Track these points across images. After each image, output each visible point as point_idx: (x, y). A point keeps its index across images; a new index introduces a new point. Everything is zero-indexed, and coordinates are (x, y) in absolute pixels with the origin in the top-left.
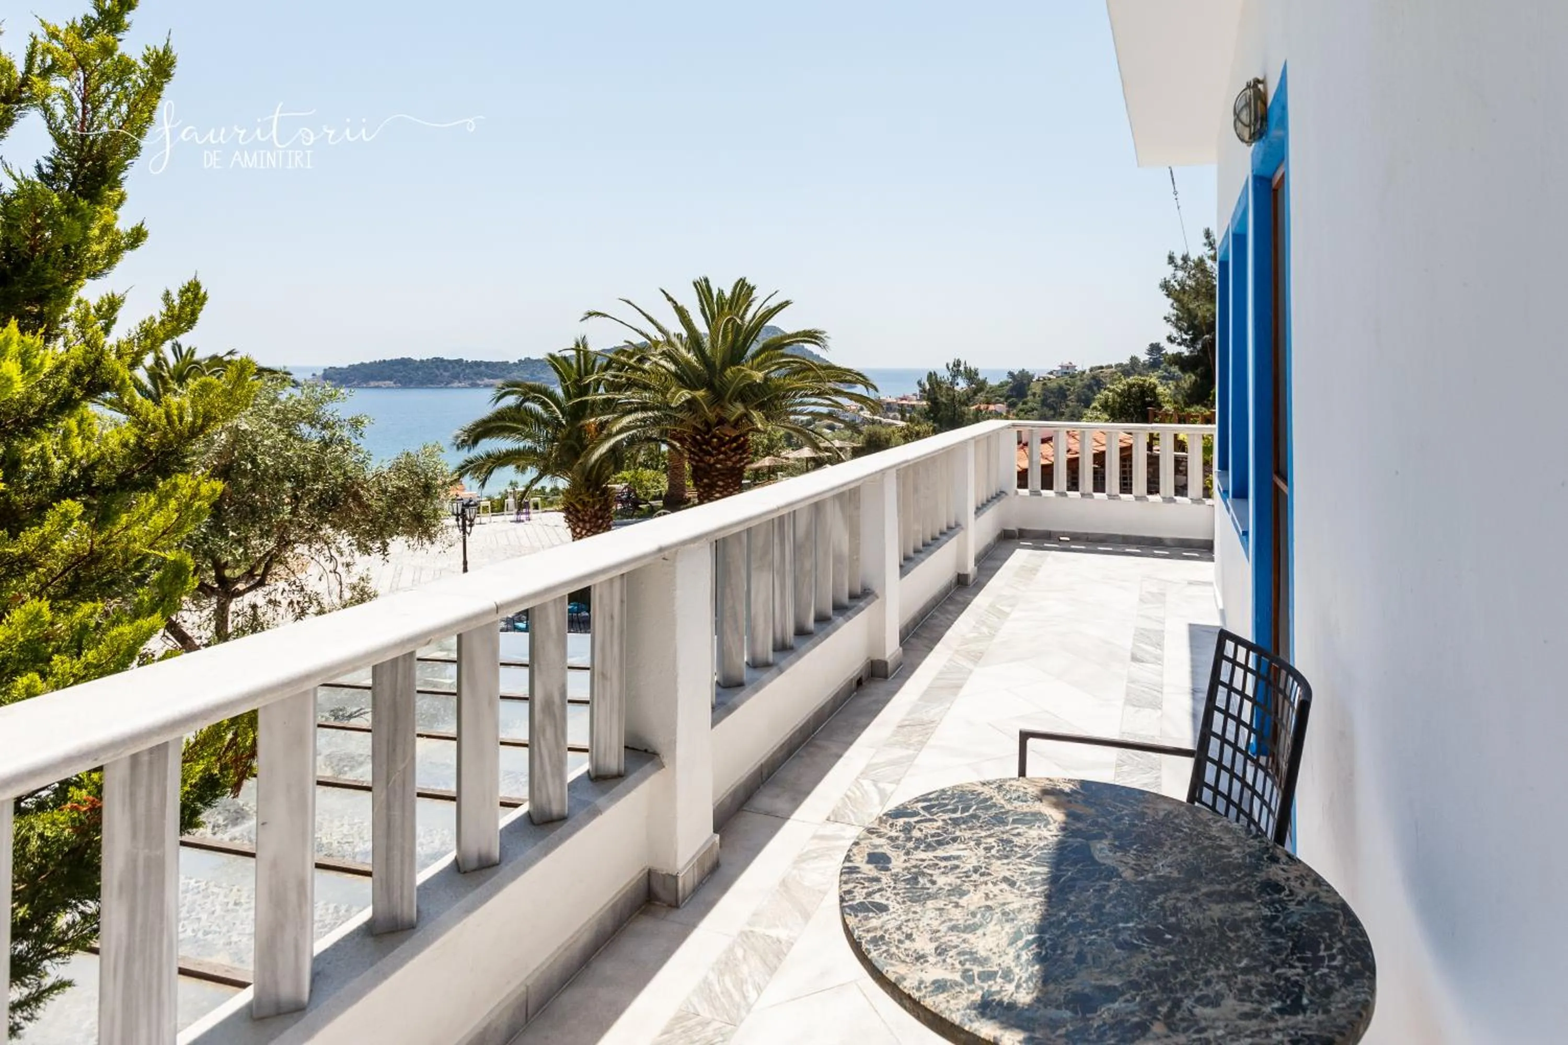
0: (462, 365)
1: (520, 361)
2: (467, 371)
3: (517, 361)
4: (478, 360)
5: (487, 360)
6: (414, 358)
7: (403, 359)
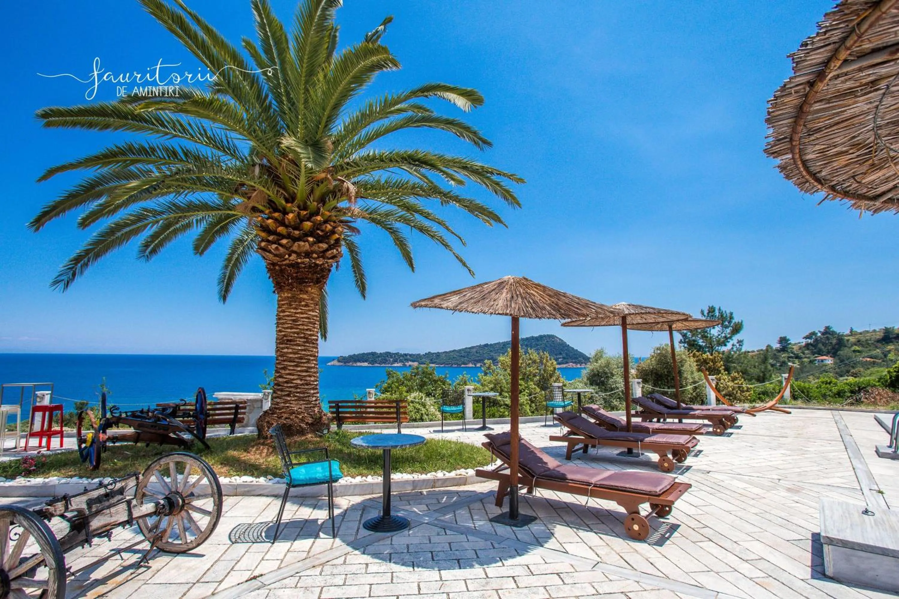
0: (398, 356)
4: (406, 353)
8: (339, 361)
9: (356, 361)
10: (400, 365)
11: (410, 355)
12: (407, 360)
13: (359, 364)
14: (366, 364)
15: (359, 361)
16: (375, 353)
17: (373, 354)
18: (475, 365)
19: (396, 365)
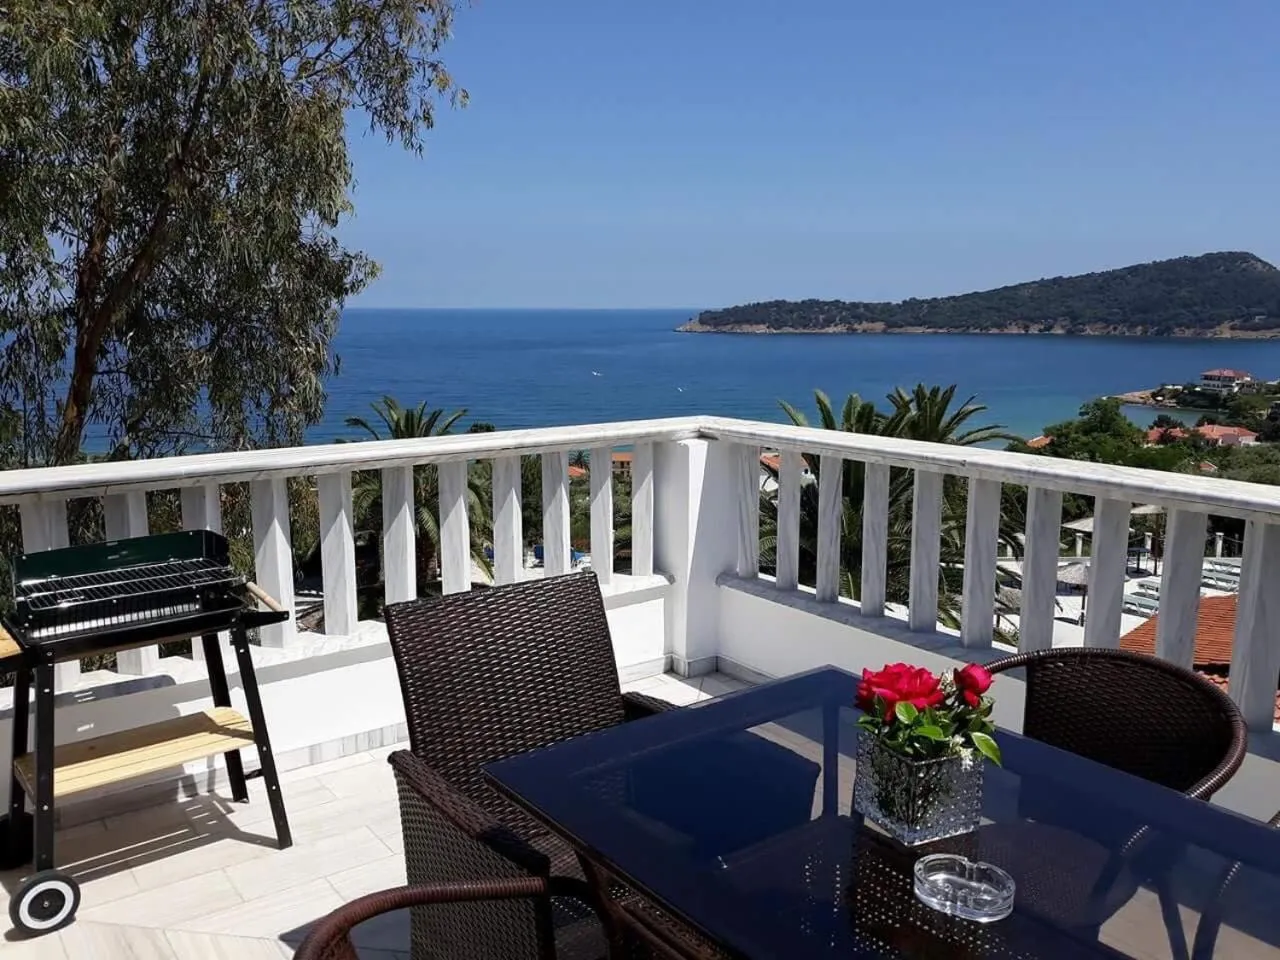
0: (838, 308)
1: (904, 302)
2: (844, 313)
3: (900, 303)
4: (856, 301)
5: (866, 302)
6: (788, 300)
7: (776, 301)
8: (702, 322)
9: (739, 322)
10: (840, 329)
11: (866, 306)
12: (859, 319)
13: (747, 328)
14: (762, 329)
15: (749, 322)
16: (784, 302)
17: (779, 305)
18: (1026, 328)
19: (831, 330)
